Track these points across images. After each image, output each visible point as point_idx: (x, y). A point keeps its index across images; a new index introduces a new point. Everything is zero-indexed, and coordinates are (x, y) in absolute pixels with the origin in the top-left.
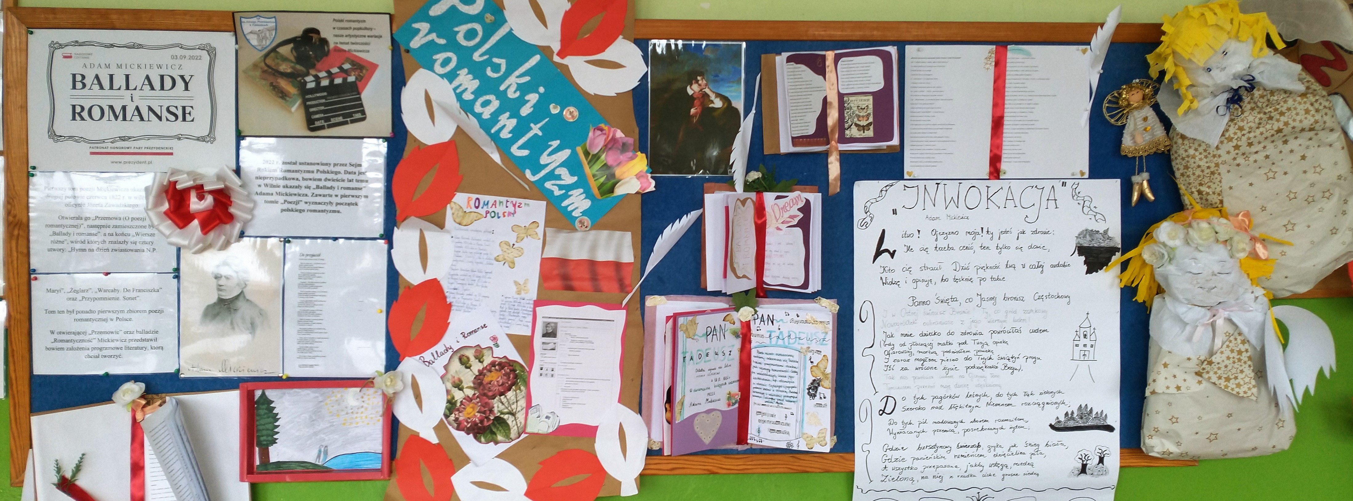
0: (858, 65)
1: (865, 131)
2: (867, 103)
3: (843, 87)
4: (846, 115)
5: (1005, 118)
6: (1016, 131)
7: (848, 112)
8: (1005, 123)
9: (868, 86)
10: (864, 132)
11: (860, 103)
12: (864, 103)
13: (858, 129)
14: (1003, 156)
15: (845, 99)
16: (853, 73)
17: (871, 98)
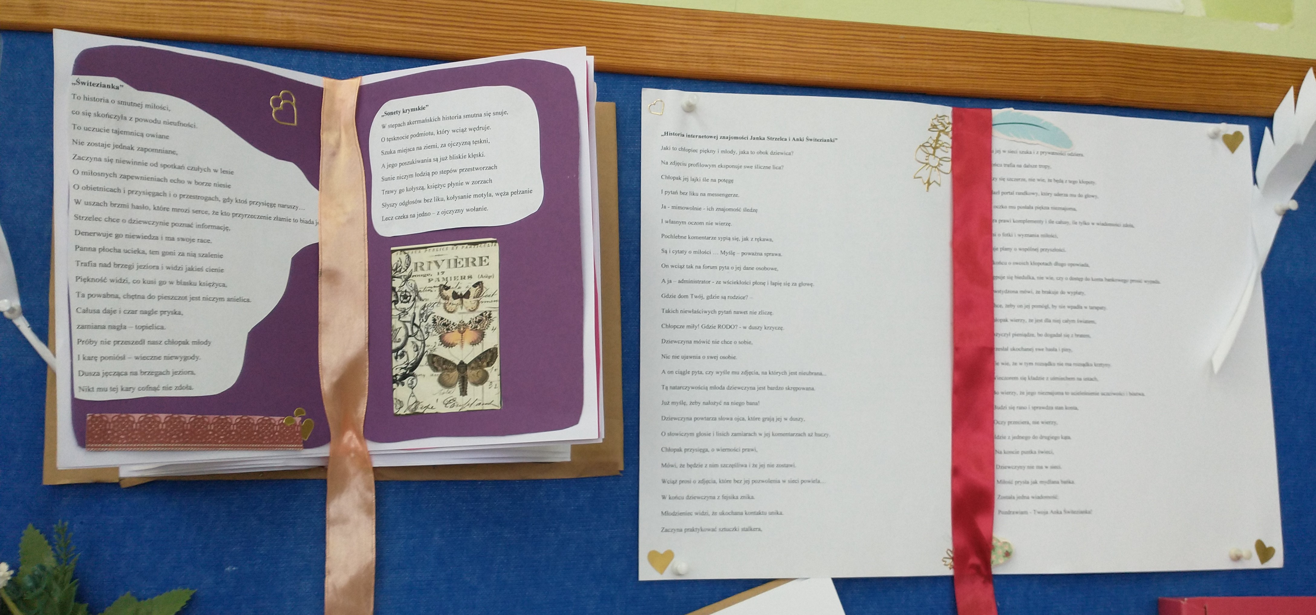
0: (442, 125)
1: (470, 387)
2: (476, 273)
3: (389, 212)
4: (396, 323)
5: (999, 356)
6: (1039, 400)
7: (404, 312)
8: (1000, 371)
9: (479, 203)
10: (464, 392)
11: (451, 272)
12: (466, 271)
13: (442, 382)
14: (1000, 490)
15: (395, 258)
16: (423, 154)
17: (492, 251)
